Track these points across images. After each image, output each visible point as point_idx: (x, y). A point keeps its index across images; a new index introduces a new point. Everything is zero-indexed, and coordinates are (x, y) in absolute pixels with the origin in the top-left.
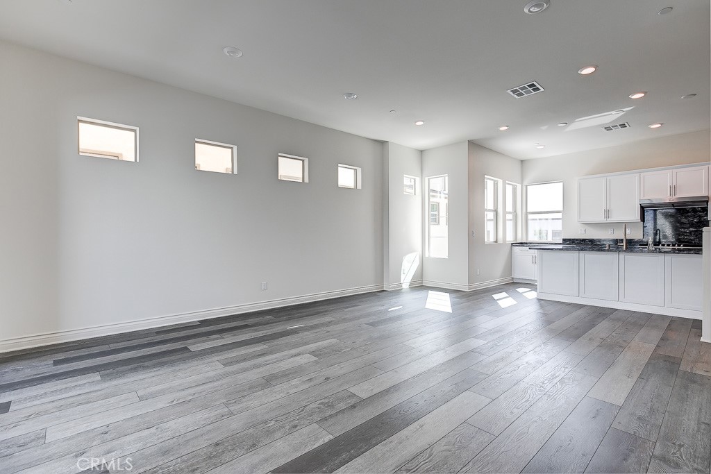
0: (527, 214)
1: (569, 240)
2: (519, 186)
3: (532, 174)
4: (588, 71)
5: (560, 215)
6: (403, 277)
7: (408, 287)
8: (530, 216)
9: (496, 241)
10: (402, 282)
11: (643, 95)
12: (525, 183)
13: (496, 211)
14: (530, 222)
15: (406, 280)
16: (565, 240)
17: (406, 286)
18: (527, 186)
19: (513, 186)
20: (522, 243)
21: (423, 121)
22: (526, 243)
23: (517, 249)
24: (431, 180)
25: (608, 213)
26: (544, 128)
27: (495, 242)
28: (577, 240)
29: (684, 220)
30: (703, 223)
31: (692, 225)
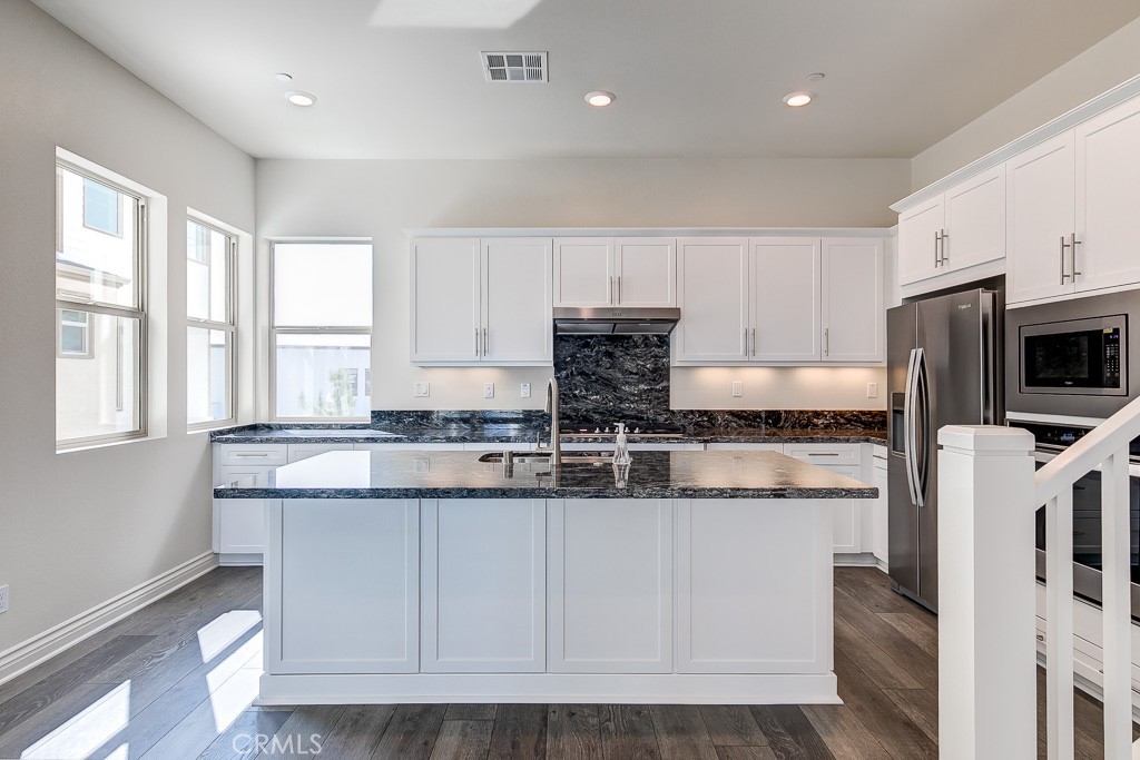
0: (273, 332)
1: (390, 414)
2: (246, 240)
3: (285, 210)
5: (364, 340)
8: (282, 339)
9: (142, 431)
12: (268, 232)
13: (140, 313)
14: (280, 355)
16: (377, 415)
18: (271, 244)
19: (229, 237)
20: (254, 428)
22: (269, 428)
23: (229, 451)
25: (483, 339)
27: (133, 435)
28: (408, 413)
29: (629, 365)
30: (661, 373)
31: (642, 377)
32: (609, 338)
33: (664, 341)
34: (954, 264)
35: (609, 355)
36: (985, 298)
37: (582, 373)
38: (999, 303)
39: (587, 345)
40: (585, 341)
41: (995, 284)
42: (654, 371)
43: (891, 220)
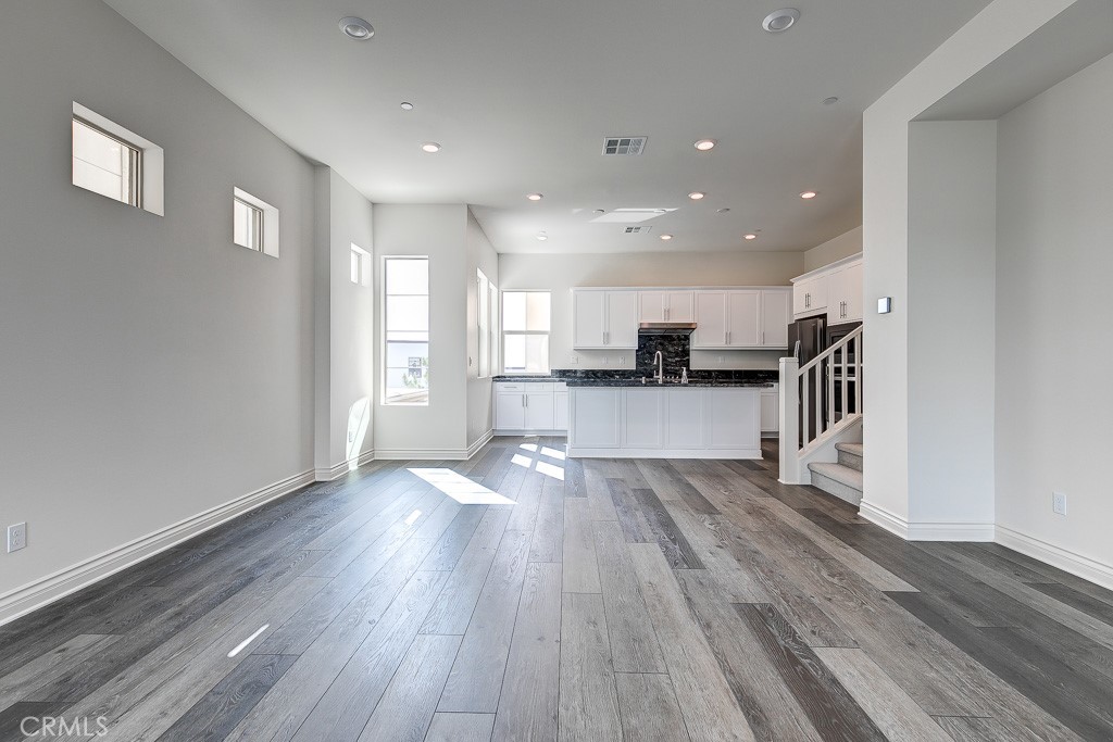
0: (503, 334)
2: (495, 291)
4: (705, 145)
5: (546, 337)
6: (349, 445)
7: (356, 467)
8: (508, 337)
10: (347, 459)
11: (702, 196)
12: (503, 287)
15: (353, 452)
16: (554, 372)
17: (353, 467)
18: (503, 292)
21: (438, 146)
23: (500, 386)
24: (388, 261)
25: (607, 336)
26: (576, 211)
29: (671, 349)
30: (686, 353)
31: (677, 355)
32: (661, 336)
33: (687, 338)
34: (812, 307)
35: (660, 344)
36: (820, 321)
37: (649, 353)
38: (825, 323)
39: (651, 340)
40: (649, 338)
41: (824, 316)
42: (682, 351)
43: (792, 284)
